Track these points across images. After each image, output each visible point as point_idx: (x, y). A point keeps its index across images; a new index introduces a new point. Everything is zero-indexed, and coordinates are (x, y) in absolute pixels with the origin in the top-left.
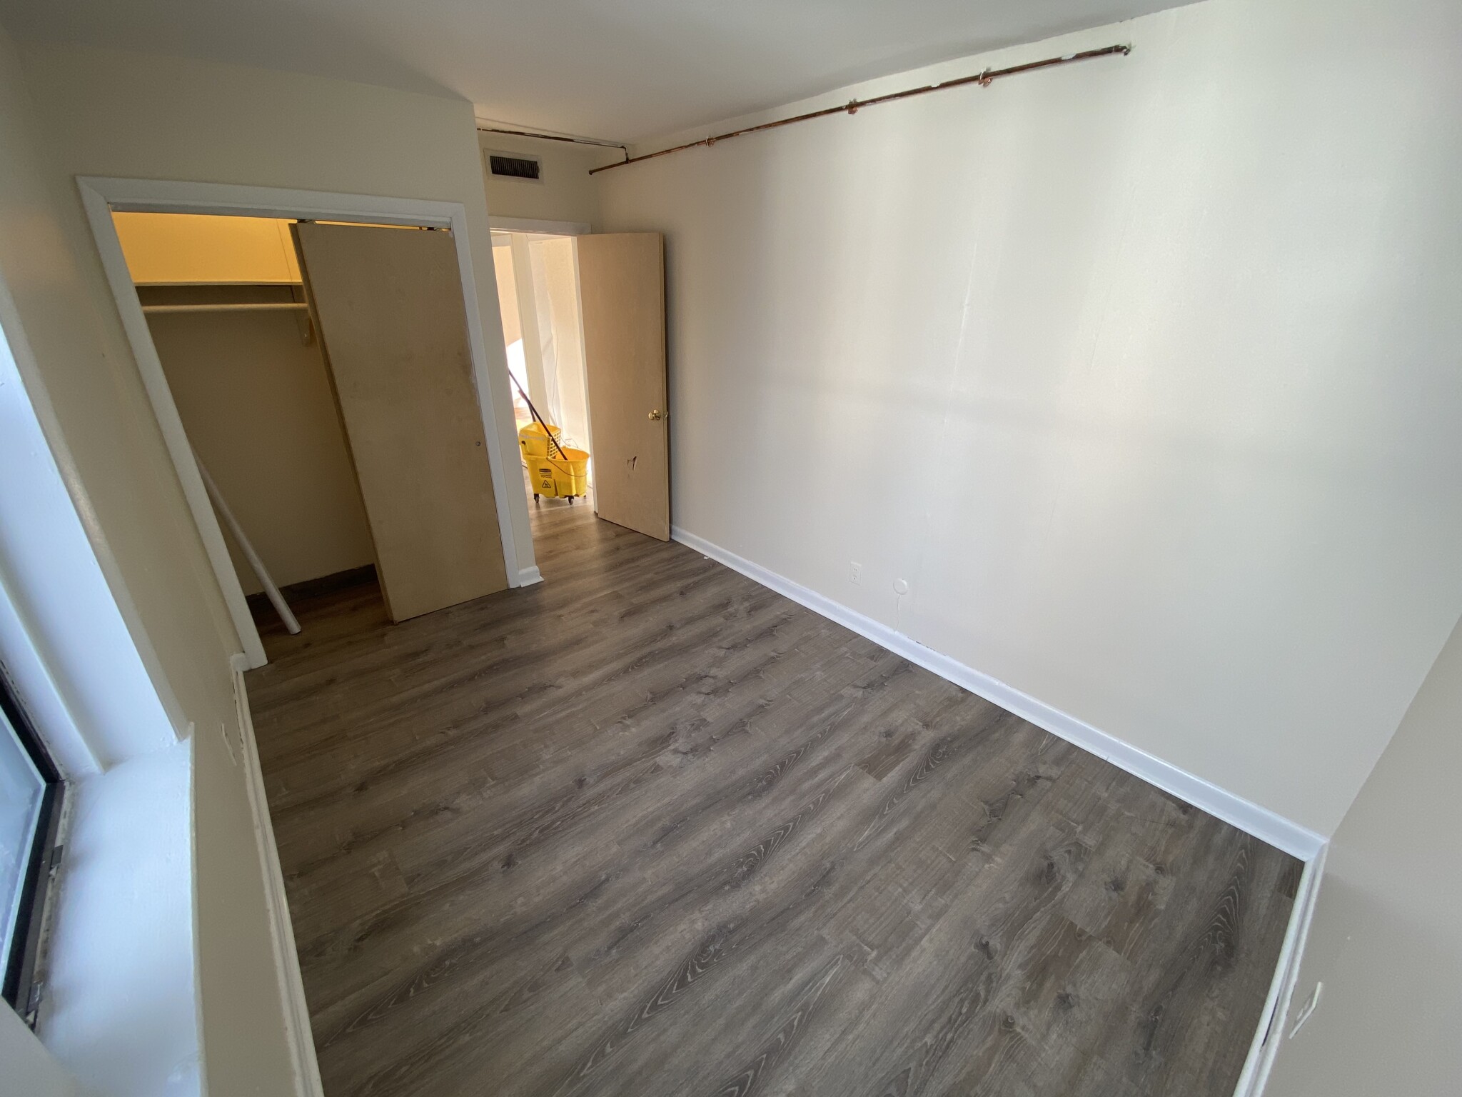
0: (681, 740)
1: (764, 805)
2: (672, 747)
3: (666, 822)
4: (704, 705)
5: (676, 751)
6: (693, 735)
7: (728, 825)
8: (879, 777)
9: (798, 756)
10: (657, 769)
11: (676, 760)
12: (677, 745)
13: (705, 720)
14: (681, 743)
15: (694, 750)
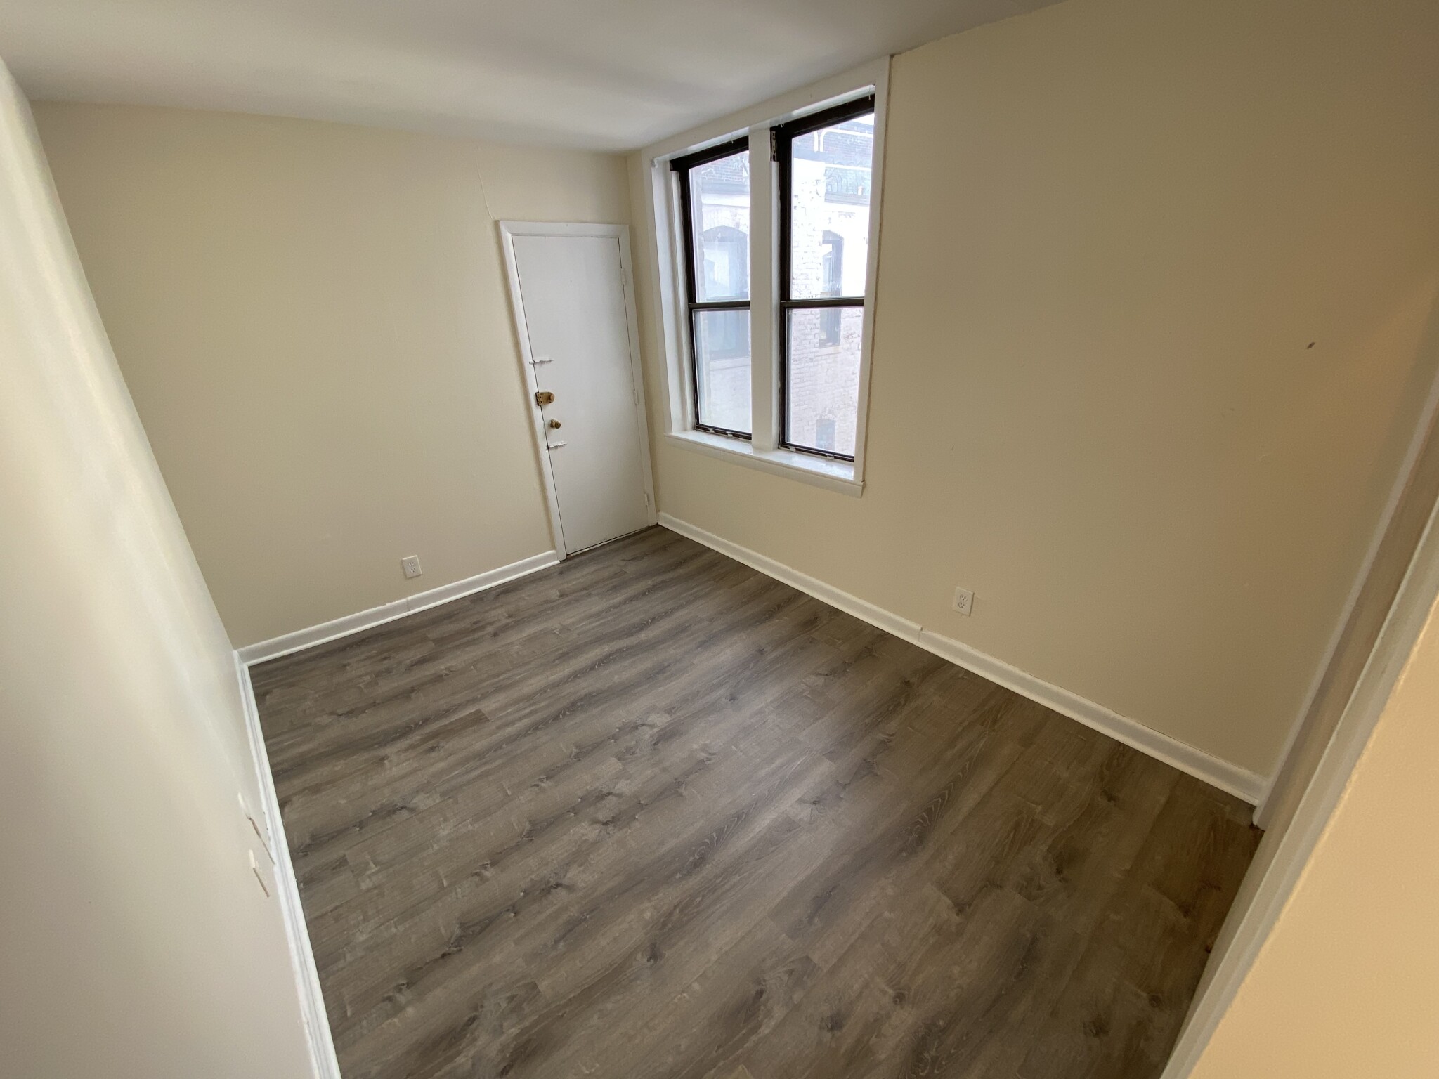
0: (647, 737)
1: (585, 690)
2: (656, 730)
3: (661, 677)
4: (617, 778)
5: (652, 726)
6: (634, 743)
7: (616, 677)
8: (479, 711)
9: (536, 727)
10: (670, 711)
11: (652, 718)
12: (651, 733)
13: (619, 760)
14: (646, 734)
15: (636, 727)
